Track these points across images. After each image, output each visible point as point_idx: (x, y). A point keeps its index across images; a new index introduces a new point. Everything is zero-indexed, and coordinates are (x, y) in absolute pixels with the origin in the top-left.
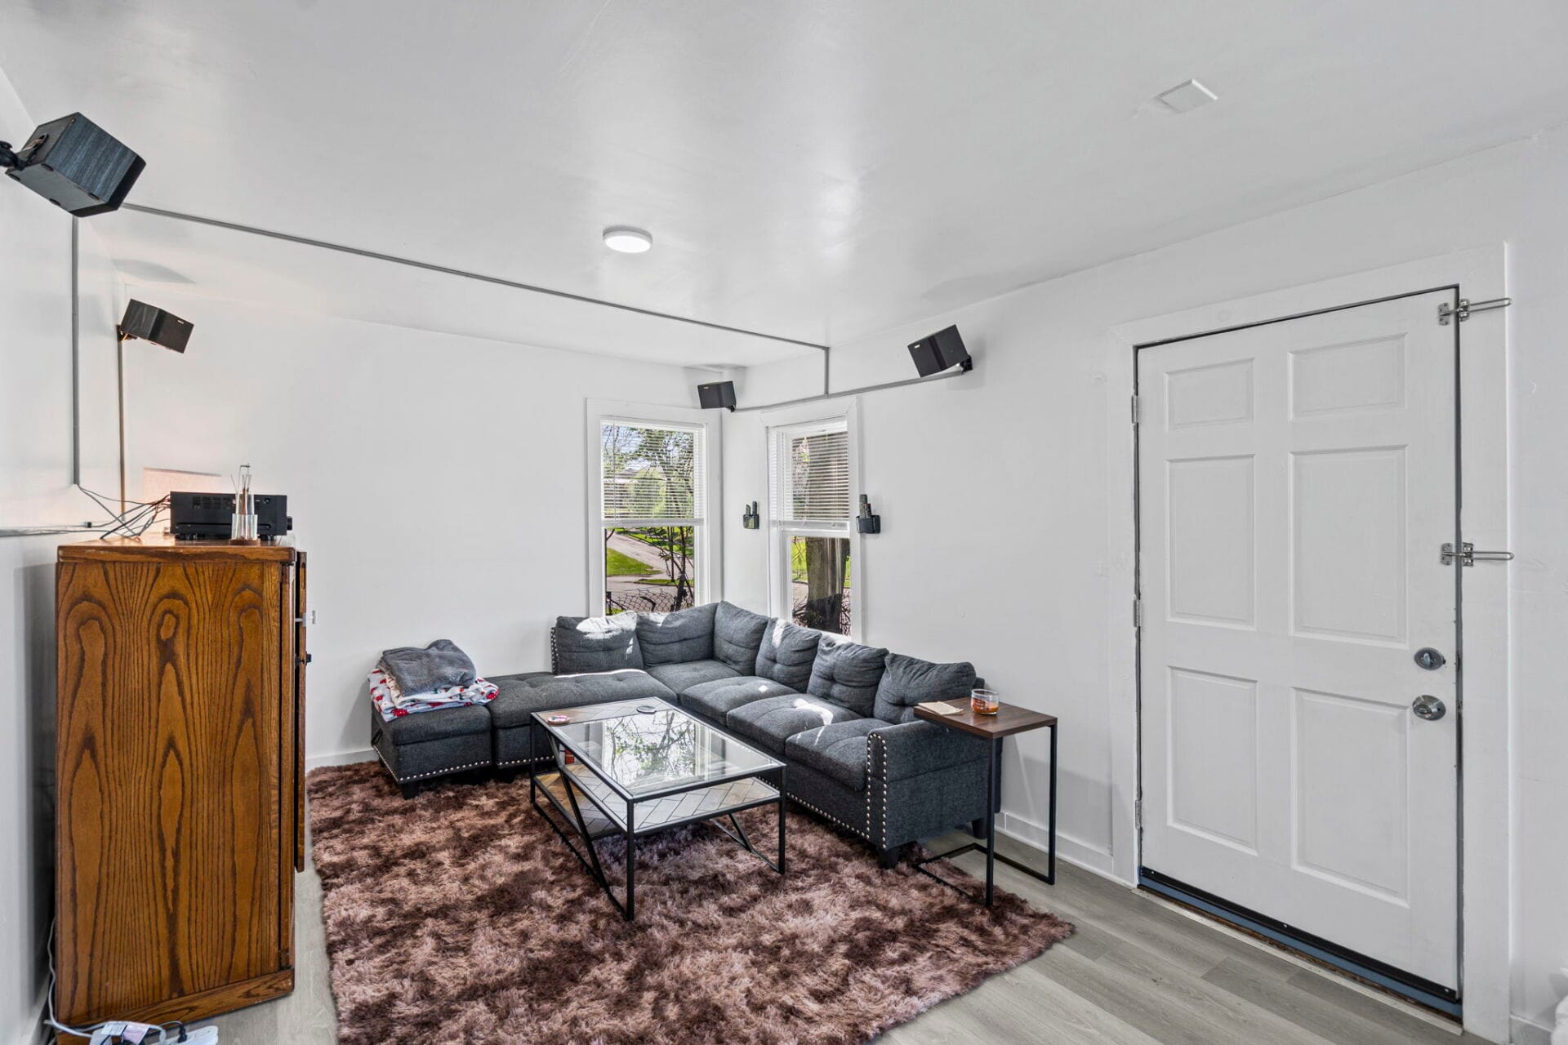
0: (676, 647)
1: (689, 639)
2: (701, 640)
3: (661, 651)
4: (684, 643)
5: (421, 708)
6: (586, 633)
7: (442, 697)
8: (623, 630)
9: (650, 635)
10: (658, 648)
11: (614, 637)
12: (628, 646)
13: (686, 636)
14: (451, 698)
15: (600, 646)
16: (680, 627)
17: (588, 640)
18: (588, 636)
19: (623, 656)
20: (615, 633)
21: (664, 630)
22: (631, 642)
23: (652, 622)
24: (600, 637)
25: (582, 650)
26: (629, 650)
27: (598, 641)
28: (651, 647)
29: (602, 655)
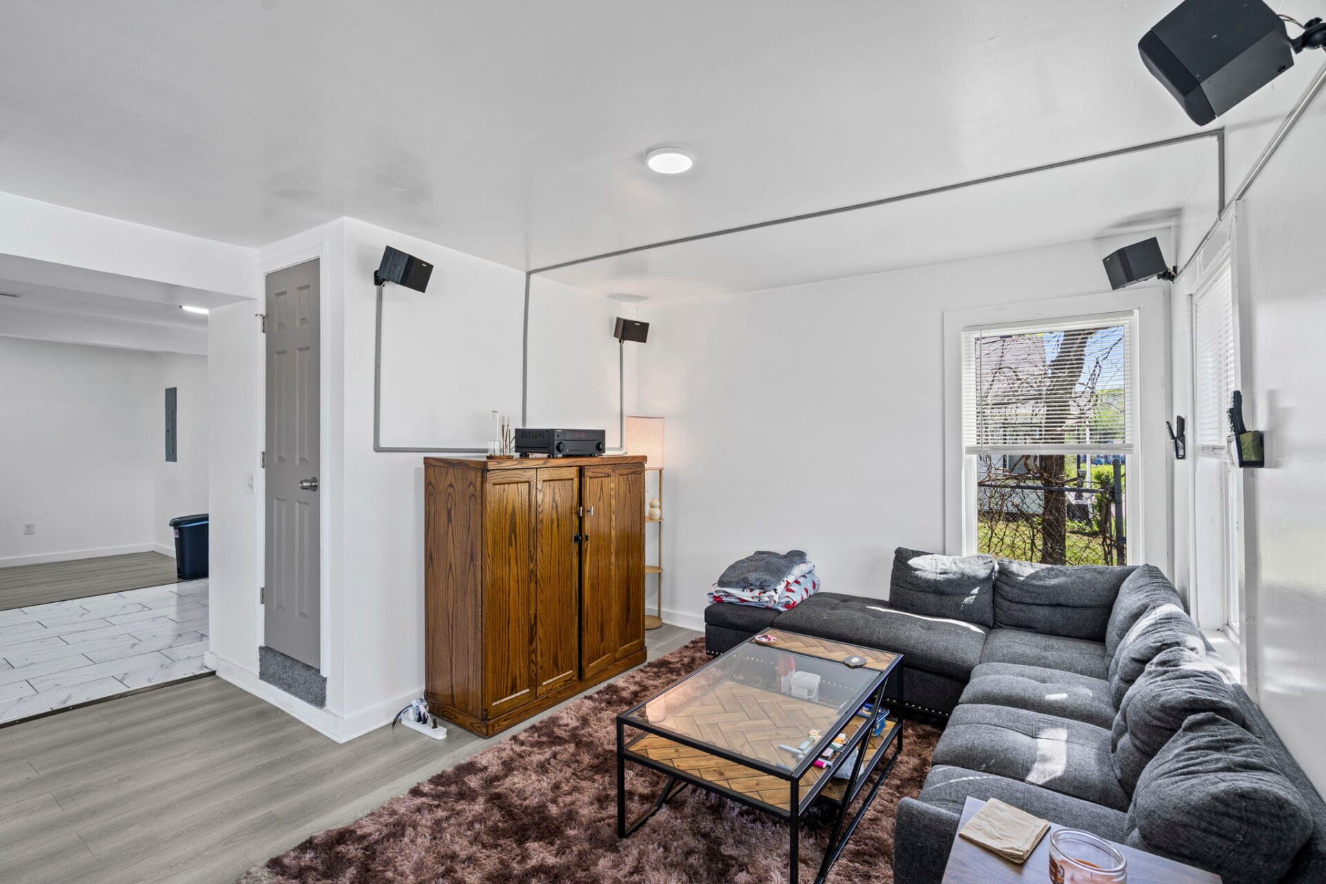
0: (1043, 612)
1: (1068, 606)
2: (1088, 613)
3: (1017, 612)
4: (1058, 610)
5: (732, 600)
6: (916, 570)
7: (746, 595)
8: (963, 574)
9: (1007, 588)
10: (1015, 606)
11: (950, 581)
12: (969, 595)
13: (1062, 600)
14: (753, 598)
15: (929, 587)
16: (1054, 587)
17: (916, 577)
18: (919, 573)
19: (958, 605)
20: (951, 576)
21: (1026, 586)
22: (976, 591)
23: (1012, 573)
24: (931, 576)
25: (908, 586)
26: (968, 600)
27: (927, 581)
28: (1006, 604)
29: (931, 597)
